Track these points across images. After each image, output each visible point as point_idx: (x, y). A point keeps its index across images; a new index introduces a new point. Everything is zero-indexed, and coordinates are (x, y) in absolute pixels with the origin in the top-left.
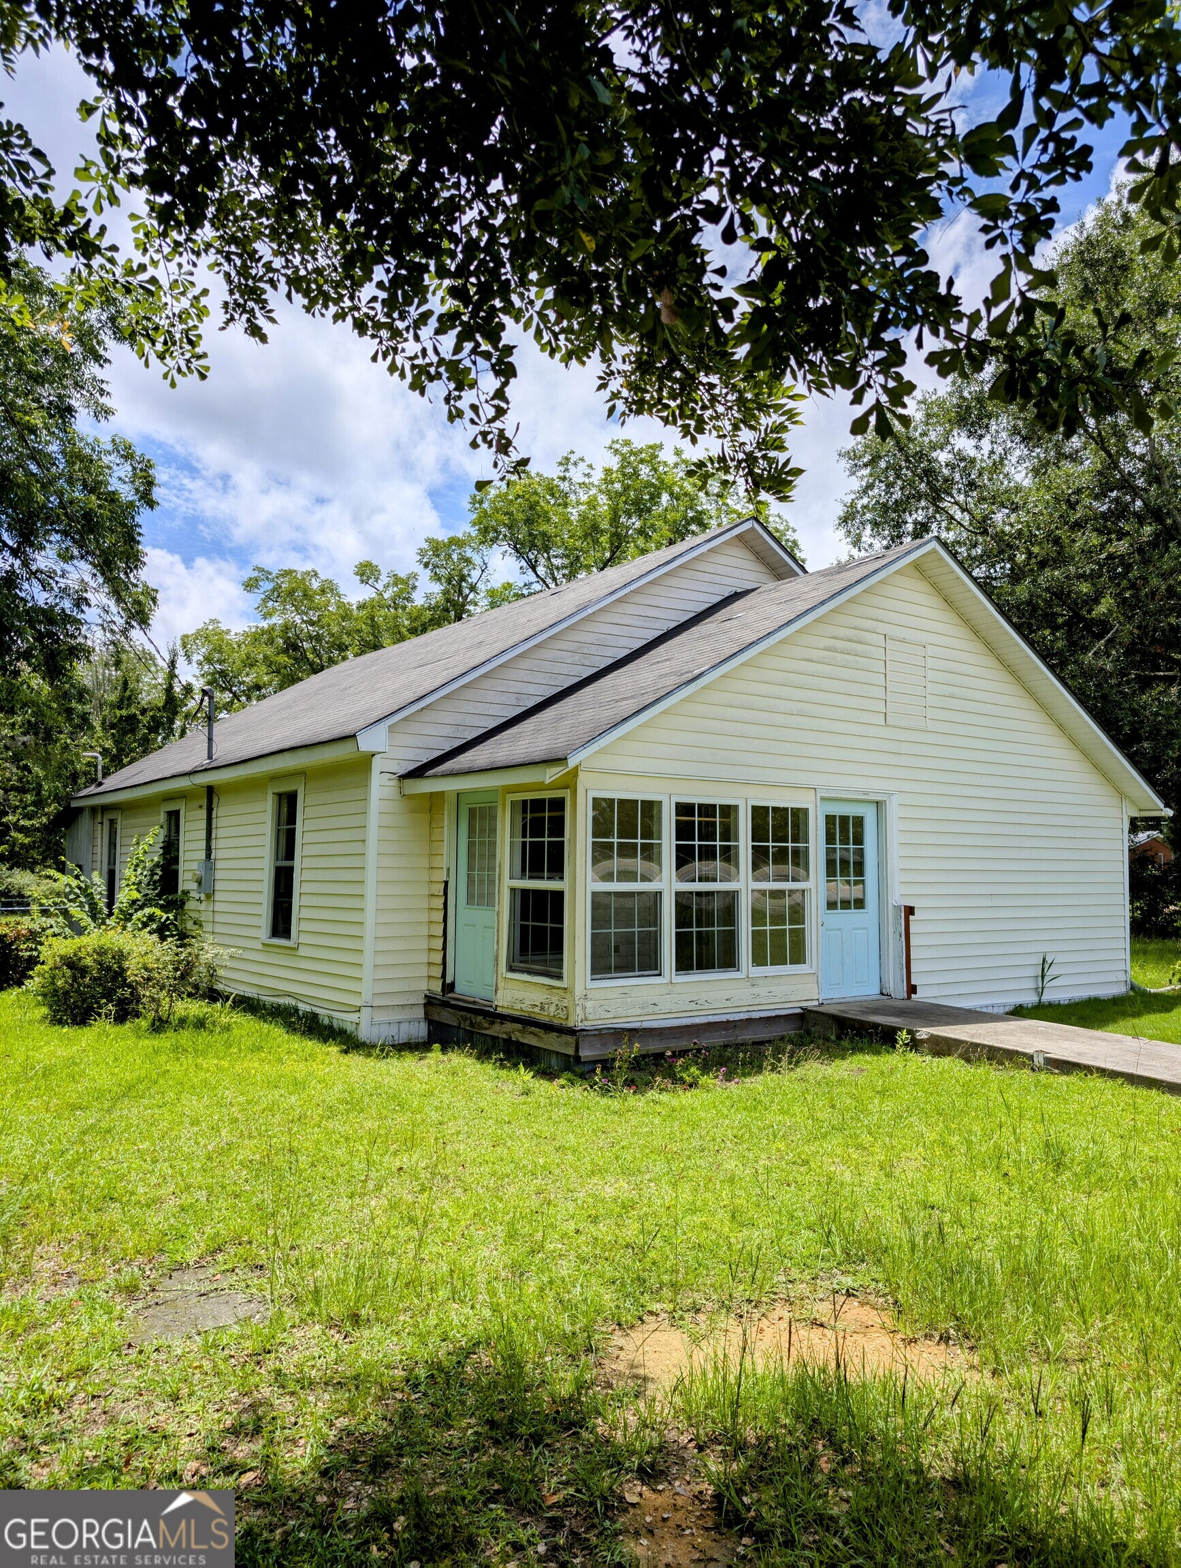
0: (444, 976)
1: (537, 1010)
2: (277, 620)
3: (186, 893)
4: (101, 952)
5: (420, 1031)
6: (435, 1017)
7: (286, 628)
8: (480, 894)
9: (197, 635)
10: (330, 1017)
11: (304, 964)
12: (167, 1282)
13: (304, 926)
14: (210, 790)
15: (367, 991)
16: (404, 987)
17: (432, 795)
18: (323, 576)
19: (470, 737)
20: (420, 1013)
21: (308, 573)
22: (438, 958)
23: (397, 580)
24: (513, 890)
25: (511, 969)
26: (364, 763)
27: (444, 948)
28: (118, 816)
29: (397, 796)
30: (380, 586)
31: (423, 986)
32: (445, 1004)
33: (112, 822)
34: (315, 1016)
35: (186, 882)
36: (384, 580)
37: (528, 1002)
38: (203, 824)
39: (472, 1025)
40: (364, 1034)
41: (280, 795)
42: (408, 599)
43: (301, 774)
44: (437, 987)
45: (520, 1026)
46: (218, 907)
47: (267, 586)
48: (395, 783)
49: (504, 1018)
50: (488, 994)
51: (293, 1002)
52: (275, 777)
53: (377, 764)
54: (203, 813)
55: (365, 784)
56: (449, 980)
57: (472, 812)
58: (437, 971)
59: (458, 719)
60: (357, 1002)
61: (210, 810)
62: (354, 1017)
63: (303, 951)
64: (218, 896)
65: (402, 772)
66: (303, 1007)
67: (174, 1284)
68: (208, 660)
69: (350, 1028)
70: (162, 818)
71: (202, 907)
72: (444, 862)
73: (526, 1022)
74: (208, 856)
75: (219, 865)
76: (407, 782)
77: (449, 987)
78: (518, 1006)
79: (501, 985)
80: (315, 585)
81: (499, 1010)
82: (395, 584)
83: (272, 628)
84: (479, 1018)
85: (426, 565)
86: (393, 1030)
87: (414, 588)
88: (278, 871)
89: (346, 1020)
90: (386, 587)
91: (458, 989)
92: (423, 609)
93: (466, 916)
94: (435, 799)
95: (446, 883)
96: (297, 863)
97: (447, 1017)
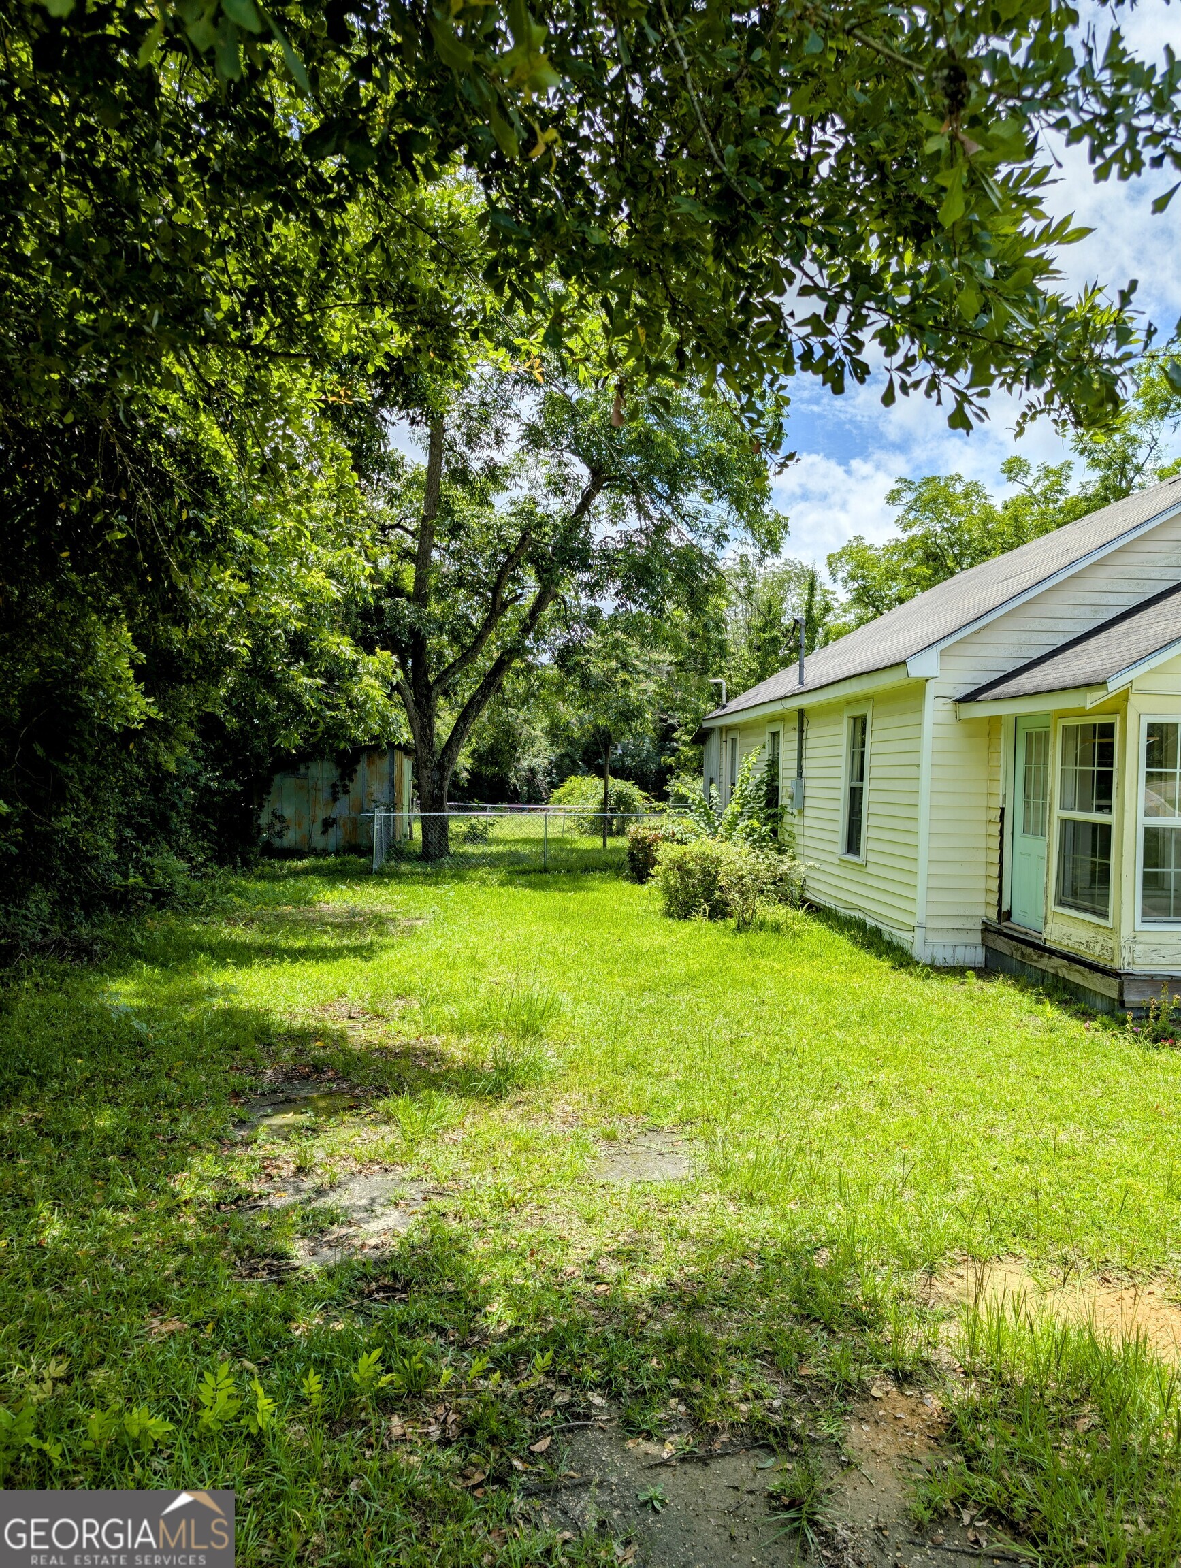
0: (1000, 904)
1: (1083, 948)
2: (917, 531)
3: (784, 807)
4: (704, 857)
5: (977, 956)
6: (991, 944)
7: (926, 536)
8: (1034, 827)
9: (841, 555)
10: (891, 934)
11: (871, 882)
12: (642, 1138)
13: (872, 845)
14: (801, 713)
15: (920, 912)
16: (960, 911)
17: (990, 719)
18: (967, 479)
19: (1035, 657)
20: (977, 938)
21: (952, 478)
22: (994, 885)
23: (1048, 472)
24: (1064, 822)
25: (1061, 903)
26: (917, 689)
27: (1000, 876)
28: (736, 735)
29: (953, 720)
30: (1029, 481)
31: (981, 912)
32: (1000, 933)
33: (734, 740)
34: (879, 931)
35: (783, 800)
36: (1035, 473)
37: (1074, 939)
38: (795, 745)
39: (1023, 955)
40: (918, 952)
41: (855, 719)
42: (1061, 492)
43: (870, 698)
44: (993, 914)
45: (1065, 962)
46: (808, 822)
47: (908, 497)
48: (950, 707)
49: (1052, 952)
50: (1039, 925)
51: (862, 916)
52: (851, 702)
53: (931, 690)
54: (795, 734)
55: (919, 708)
56: (1005, 908)
57: (1029, 736)
58: (994, 899)
59: (1022, 638)
60: (912, 922)
61: (801, 731)
62: (908, 936)
63: (870, 869)
64: (808, 812)
65: (958, 696)
66: (870, 922)
67: (644, 1141)
68: (853, 577)
69: (907, 946)
70: (767, 738)
71: (796, 821)
72: (1000, 788)
73: (1072, 959)
74: (800, 774)
75: (808, 783)
76: (962, 706)
77: (1005, 916)
78: (1065, 942)
79: (1050, 919)
80: (960, 488)
81: (1048, 944)
82: (1047, 477)
83: (913, 539)
84: (1030, 950)
85: (1082, 452)
86: (948, 953)
87: (1068, 478)
88: (853, 789)
89: (903, 938)
90: (1037, 481)
91: (1014, 917)
92: (1078, 500)
93: (1023, 846)
94: (994, 722)
95: (1003, 810)
96: (865, 784)
97: (1001, 945)
